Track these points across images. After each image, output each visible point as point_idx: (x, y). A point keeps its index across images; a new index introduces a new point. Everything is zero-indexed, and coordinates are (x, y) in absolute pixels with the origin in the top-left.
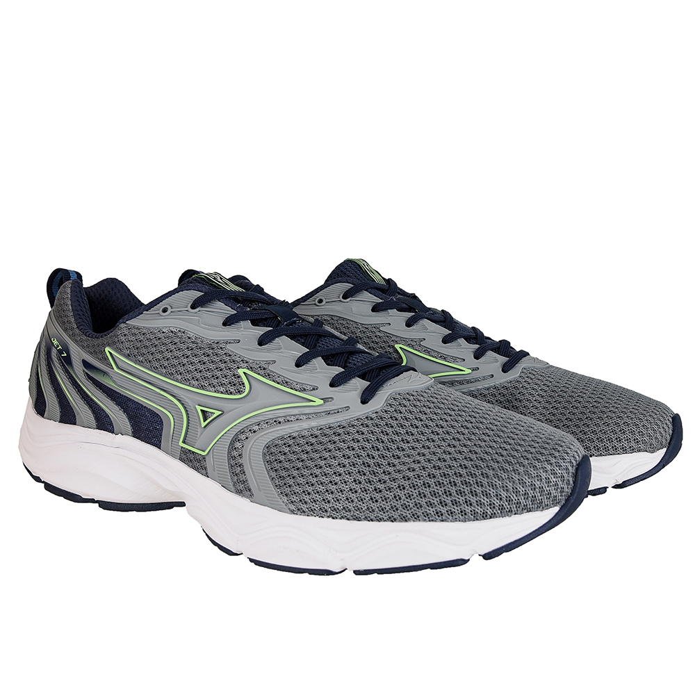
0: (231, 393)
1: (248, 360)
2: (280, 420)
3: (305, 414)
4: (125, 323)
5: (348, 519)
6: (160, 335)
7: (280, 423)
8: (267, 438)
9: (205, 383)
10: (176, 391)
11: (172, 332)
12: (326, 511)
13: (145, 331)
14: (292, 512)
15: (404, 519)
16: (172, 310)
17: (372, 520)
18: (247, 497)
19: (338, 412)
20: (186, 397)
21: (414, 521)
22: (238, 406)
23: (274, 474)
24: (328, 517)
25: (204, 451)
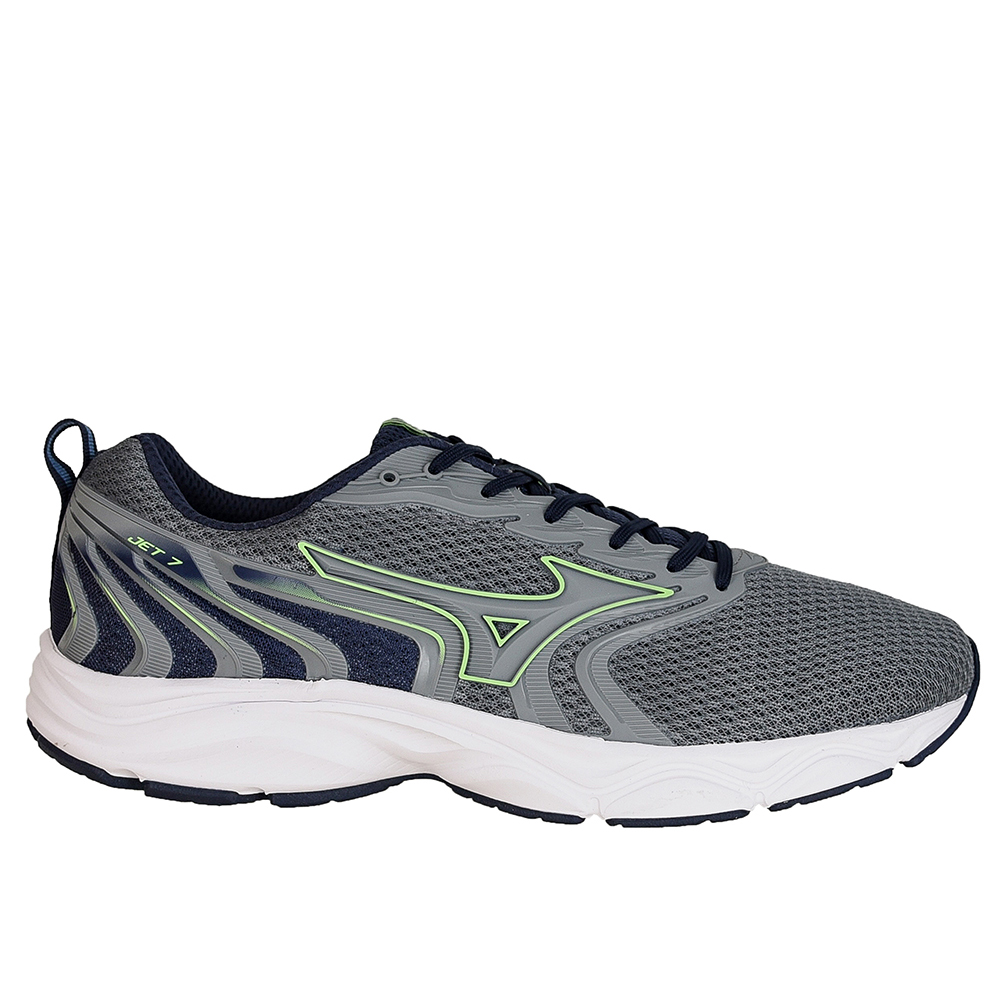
0: (533, 593)
1: (543, 544)
2: (618, 623)
3: (652, 612)
4: (320, 501)
5: (757, 740)
6: (394, 517)
7: (618, 627)
8: (608, 649)
9: (490, 582)
10: (442, 598)
11: (410, 510)
12: (729, 733)
13: (364, 512)
14: (678, 743)
15: (827, 728)
16: (401, 477)
17: (788, 736)
18: (598, 735)
19: (693, 605)
20: (461, 605)
21: (838, 729)
22: (553, 609)
23: (637, 697)
24: (731, 741)
25: (510, 681)
